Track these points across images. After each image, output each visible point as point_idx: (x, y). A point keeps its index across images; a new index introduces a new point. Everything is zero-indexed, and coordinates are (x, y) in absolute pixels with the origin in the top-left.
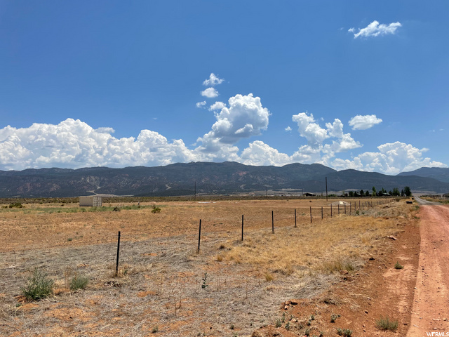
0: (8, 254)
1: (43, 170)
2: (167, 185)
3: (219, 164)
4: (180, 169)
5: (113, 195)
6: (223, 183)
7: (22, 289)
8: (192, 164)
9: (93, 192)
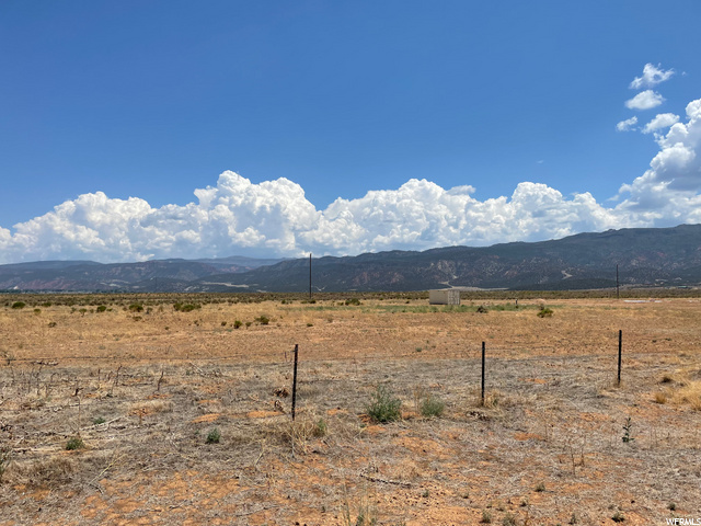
0: (348, 362)
1: (381, 254)
2: (563, 272)
3: (667, 231)
4: (587, 243)
5: (477, 289)
6: (675, 265)
7: (366, 406)
8: (611, 234)
9: (447, 283)
